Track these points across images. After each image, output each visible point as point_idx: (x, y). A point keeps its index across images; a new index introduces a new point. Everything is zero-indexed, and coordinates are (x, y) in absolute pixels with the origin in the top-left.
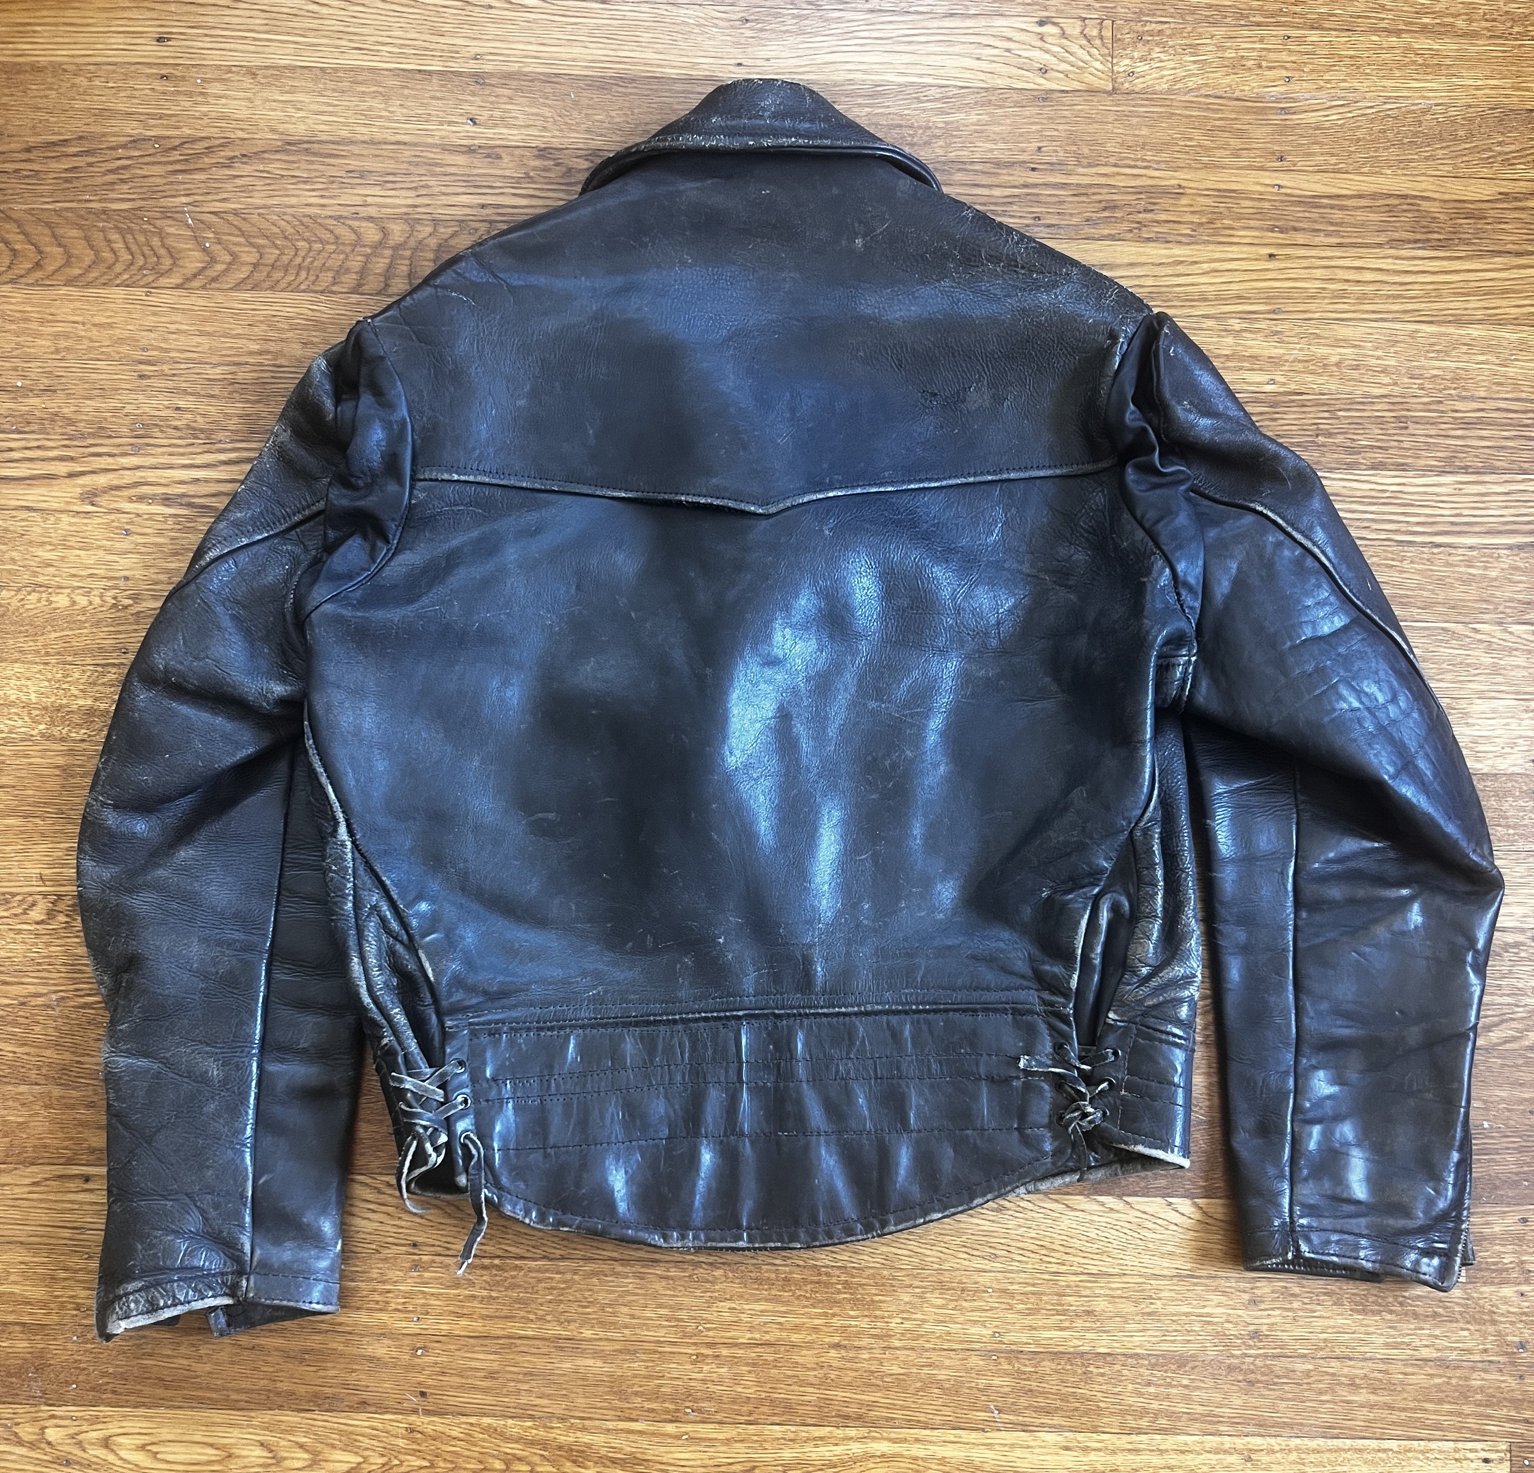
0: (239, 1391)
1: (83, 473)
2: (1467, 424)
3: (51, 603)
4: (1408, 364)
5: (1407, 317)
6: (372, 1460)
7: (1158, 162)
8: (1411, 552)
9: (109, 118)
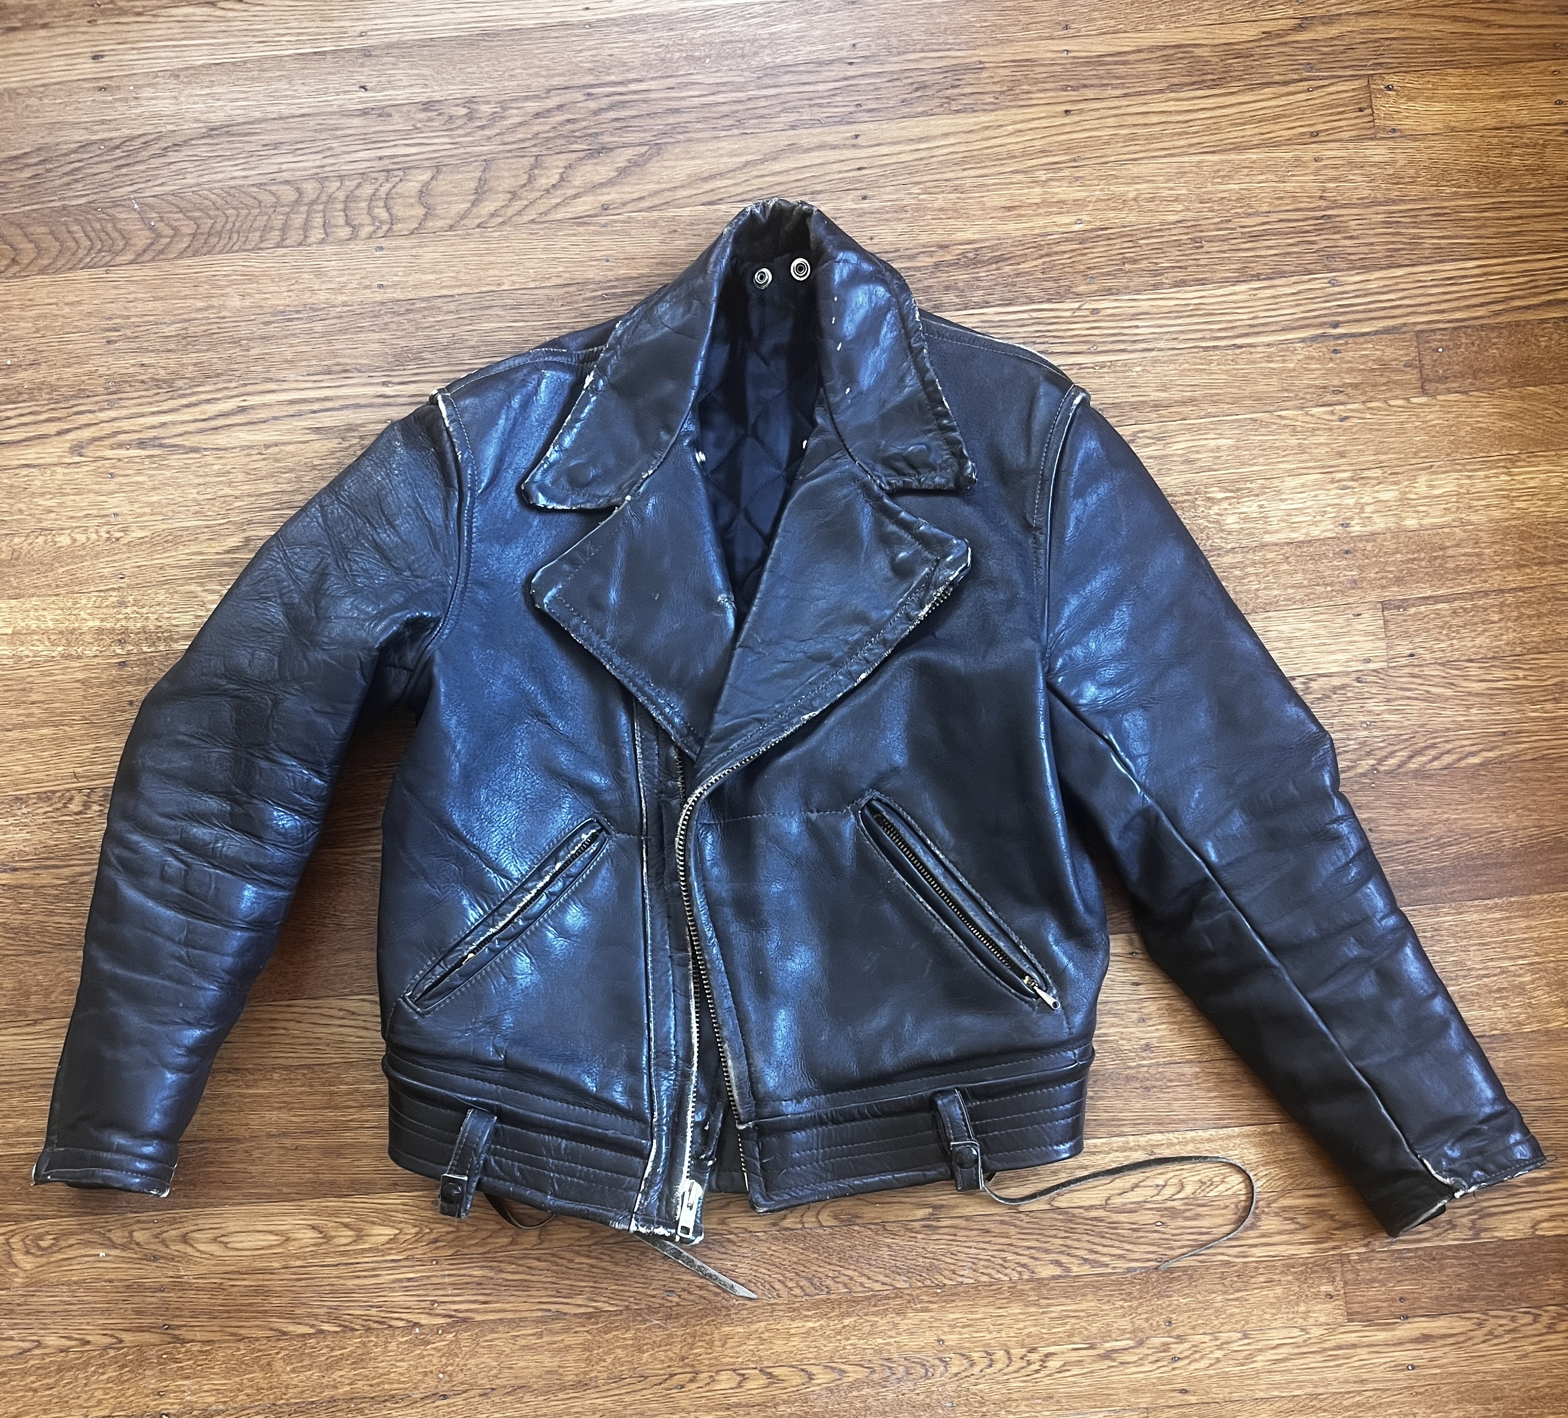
0: (289, 1185)
1: (68, 431)
2: (1254, 237)
4: (1198, 191)
5: (1192, 150)
6: (406, 1231)
7: (959, 44)
8: (1216, 355)
9: (60, 130)
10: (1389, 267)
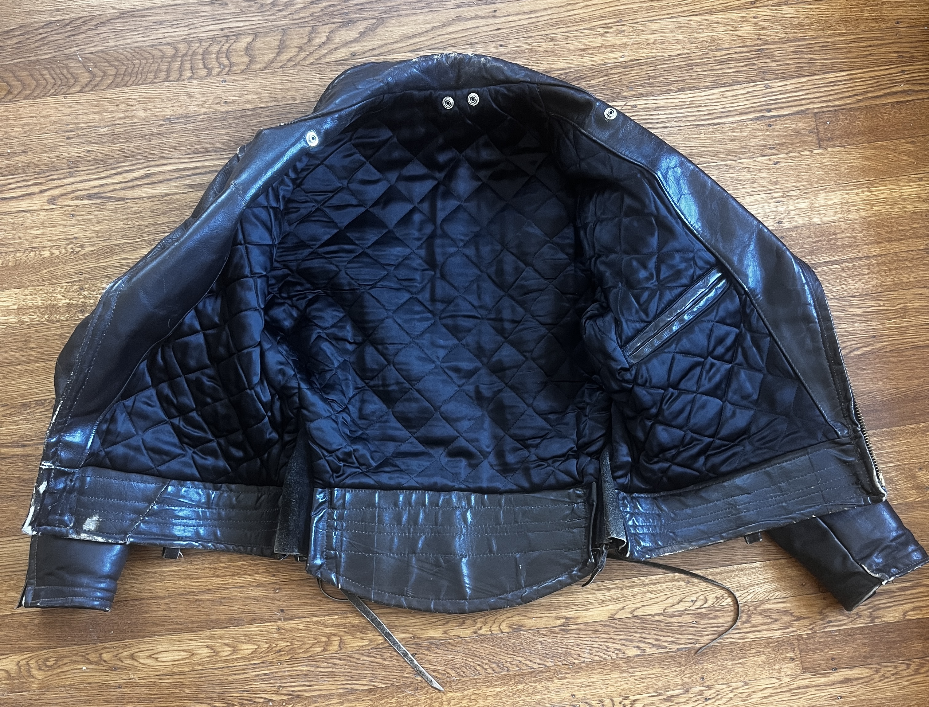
0: (193, 622)
1: (46, 190)
2: (722, 62)
3: (41, 255)
4: (689, 37)
5: (685, 14)
6: (262, 646)
8: (703, 130)
9: (33, 15)
10: (798, 77)
